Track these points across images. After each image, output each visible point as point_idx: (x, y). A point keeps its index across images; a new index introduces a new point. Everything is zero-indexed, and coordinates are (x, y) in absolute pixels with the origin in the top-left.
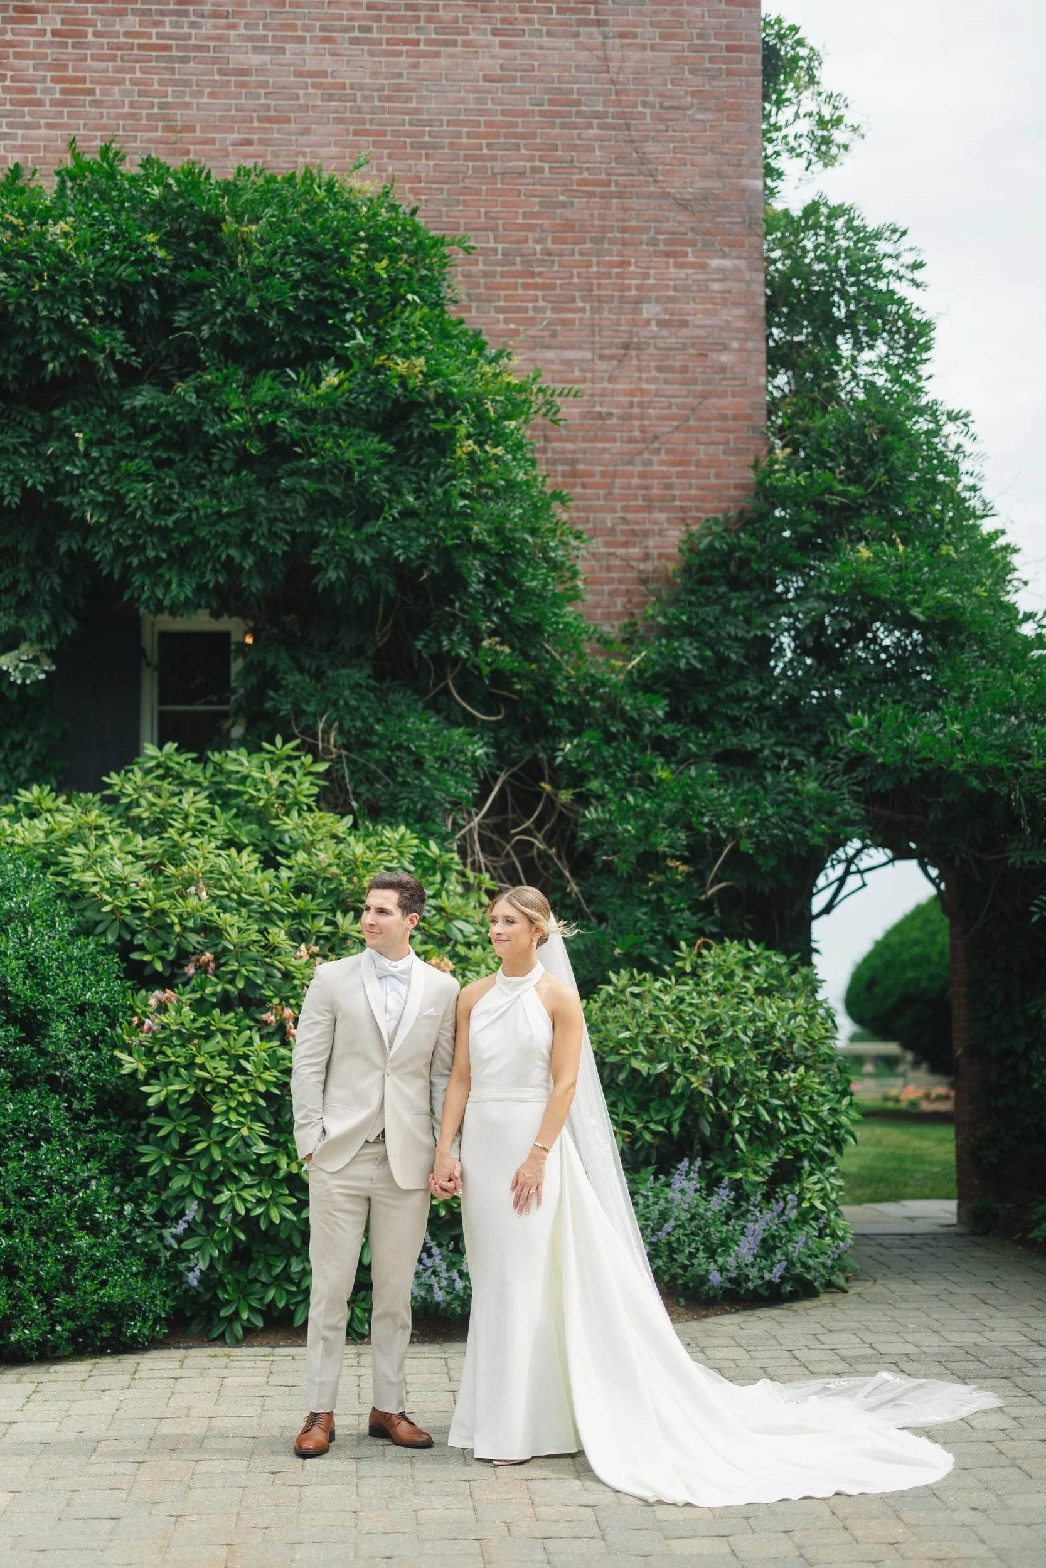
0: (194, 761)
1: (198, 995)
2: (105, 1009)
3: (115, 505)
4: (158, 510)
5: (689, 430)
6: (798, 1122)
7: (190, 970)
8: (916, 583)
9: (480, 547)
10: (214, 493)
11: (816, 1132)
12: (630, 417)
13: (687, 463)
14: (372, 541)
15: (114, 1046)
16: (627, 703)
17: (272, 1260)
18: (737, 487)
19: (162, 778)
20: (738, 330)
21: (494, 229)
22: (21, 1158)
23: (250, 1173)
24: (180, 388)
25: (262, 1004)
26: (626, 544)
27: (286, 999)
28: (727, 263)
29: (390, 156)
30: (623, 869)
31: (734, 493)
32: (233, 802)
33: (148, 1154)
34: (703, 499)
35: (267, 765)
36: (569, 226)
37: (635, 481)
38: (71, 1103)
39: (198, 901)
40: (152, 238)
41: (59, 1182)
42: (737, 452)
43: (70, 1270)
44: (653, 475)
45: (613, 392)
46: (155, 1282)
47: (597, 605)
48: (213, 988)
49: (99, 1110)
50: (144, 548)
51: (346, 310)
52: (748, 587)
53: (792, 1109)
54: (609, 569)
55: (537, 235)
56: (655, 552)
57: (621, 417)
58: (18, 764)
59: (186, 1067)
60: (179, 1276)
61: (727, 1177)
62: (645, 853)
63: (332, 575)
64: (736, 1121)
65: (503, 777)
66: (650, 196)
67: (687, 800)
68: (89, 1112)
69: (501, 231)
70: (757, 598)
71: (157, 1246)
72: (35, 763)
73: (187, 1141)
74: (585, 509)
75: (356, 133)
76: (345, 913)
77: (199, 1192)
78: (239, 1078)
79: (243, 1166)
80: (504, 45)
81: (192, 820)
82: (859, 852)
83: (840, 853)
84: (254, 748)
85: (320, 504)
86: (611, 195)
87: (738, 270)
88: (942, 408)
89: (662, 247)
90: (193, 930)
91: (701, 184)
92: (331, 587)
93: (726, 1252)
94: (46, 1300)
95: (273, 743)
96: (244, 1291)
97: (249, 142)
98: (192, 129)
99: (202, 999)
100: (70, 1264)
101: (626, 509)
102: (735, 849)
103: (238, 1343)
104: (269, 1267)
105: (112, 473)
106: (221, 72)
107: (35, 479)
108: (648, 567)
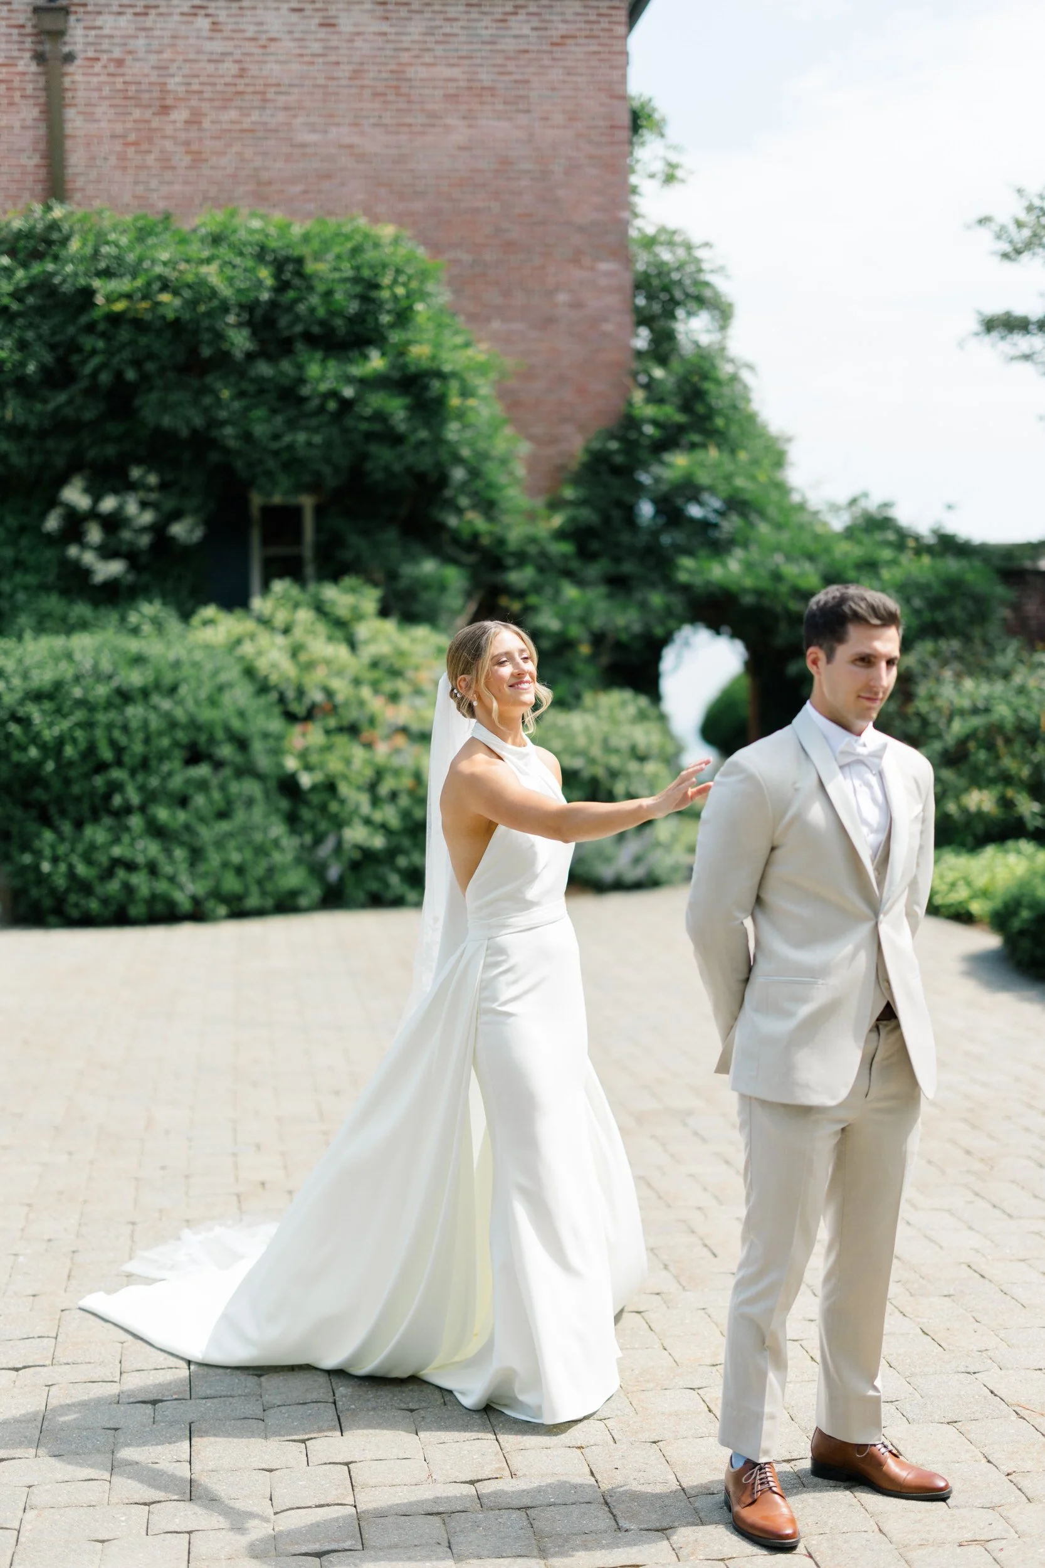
9: (462, 462)
16: (551, 548)
18: (614, 410)
20: (614, 308)
21: (463, 245)
26: (549, 446)
28: (609, 267)
29: (398, 200)
31: (612, 415)
34: (595, 418)
35: (343, 593)
36: (510, 244)
42: (613, 387)
44: (565, 404)
45: (538, 350)
48: (333, 723)
56: (565, 452)
57: (545, 367)
66: (560, 223)
75: (377, 185)
84: (335, 582)
87: (614, 271)
88: (739, 360)
89: (568, 256)
91: (593, 215)
92: (376, 483)
93: (614, 861)
95: (346, 579)
97: (308, 192)
98: (270, 184)
99: (327, 729)
102: (616, 639)
106: (290, 146)
107: (198, 421)
108: (561, 461)
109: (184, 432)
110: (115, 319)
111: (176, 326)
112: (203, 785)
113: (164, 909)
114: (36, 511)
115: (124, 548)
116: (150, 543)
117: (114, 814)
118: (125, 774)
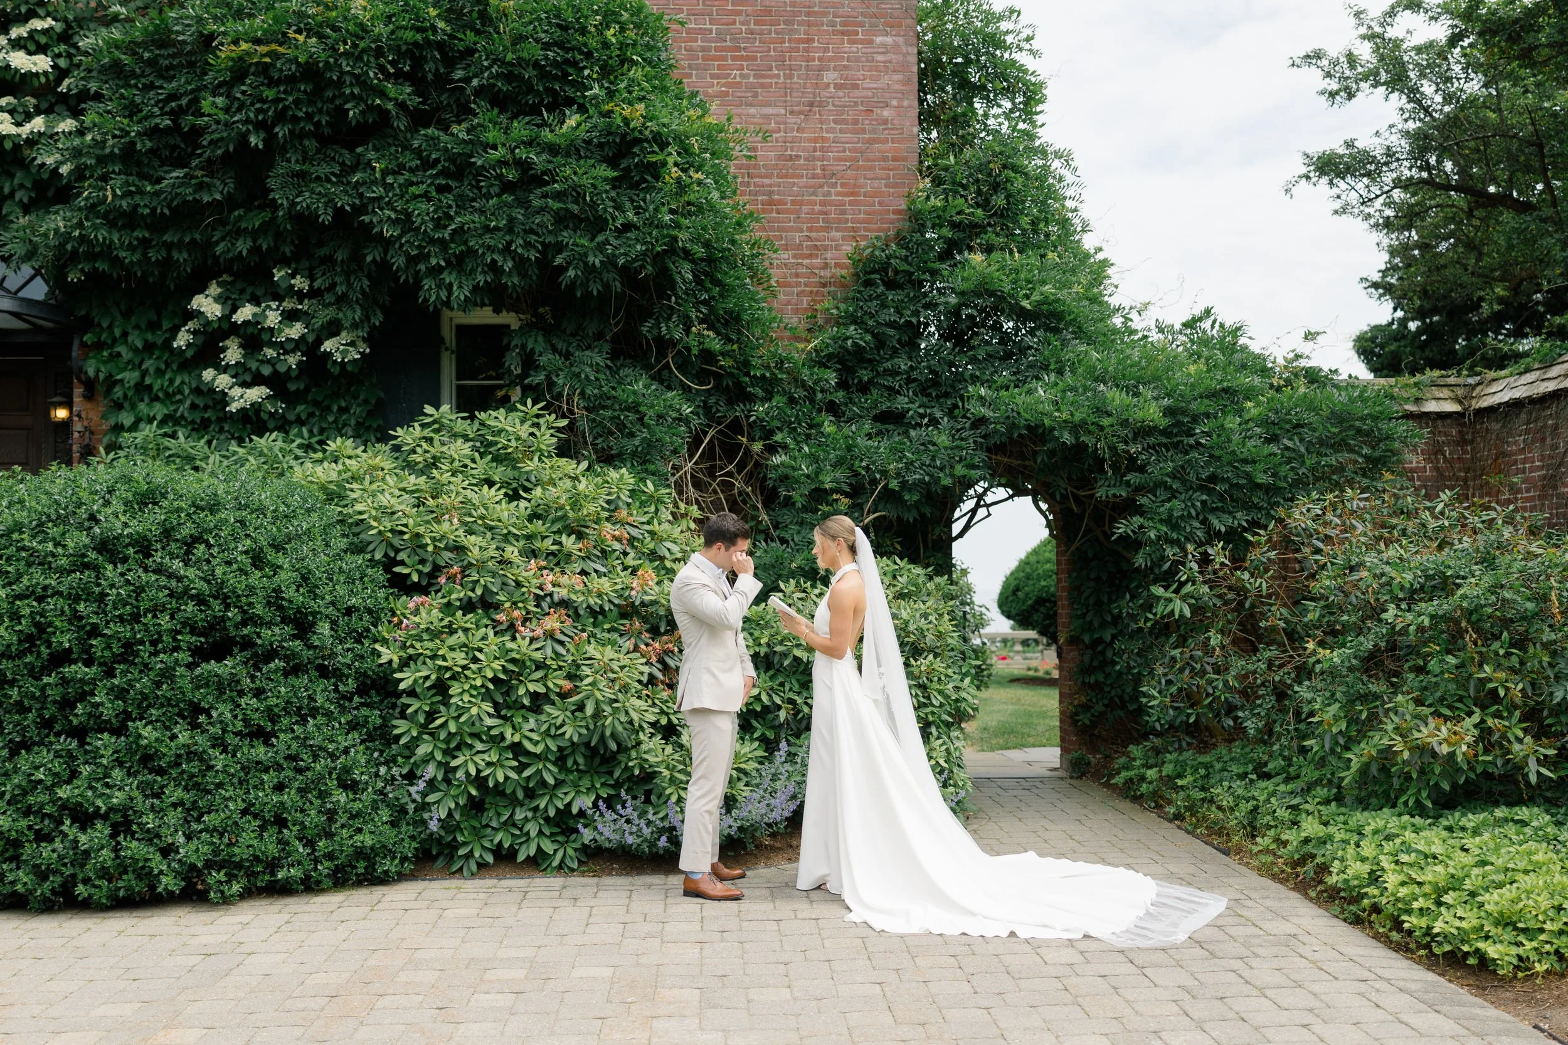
0: (463, 418)
1: (445, 600)
2: (370, 612)
3: (405, 221)
4: (439, 225)
5: (858, 168)
6: (929, 698)
7: (442, 580)
8: (1029, 282)
9: (686, 252)
10: (482, 212)
11: (941, 705)
12: (815, 159)
13: (857, 194)
14: (601, 248)
15: (375, 641)
16: (806, 374)
17: (500, 810)
18: (895, 212)
19: (437, 431)
20: (896, 91)
22: (293, 731)
23: (482, 741)
24: (455, 129)
25: (497, 607)
26: (810, 256)
27: (515, 603)
28: (889, 40)
30: (799, 501)
31: (892, 216)
32: (492, 449)
33: (401, 726)
34: (868, 221)
35: (517, 421)
37: (817, 208)
38: (336, 686)
39: (450, 528)
40: (433, 12)
41: (325, 750)
42: (895, 185)
43: (331, 820)
44: (831, 203)
45: (801, 140)
46: (404, 828)
47: (788, 303)
48: (458, 594)
49: (361, 691)
50: (428, 256)
51: (585, 67)
52: (901, 287)
53: (923, 687)
54: (797, 275)
55: (742, 18)
56: (832, 262)
57: (806, 159)
59: (430, 658)
60: (424, 823)
62: (817, 490)
63: (571, 273)
65: (711, 433)
67: (849, 449)
68: (353, 694)
69: (715, 16)
70: (908, 295)
71: (406, 799)
72: (358, 424)
73: (431, 716)
74: (779, 229)
76: (569, 535)
77: (439, 756)
78: (474, 667)
79: (476, 736)
81: (456, 464)
82: (986, 490)
83: (971, 492)
84: (511, 409)
85: (563, 220)
87: (896, 45)
88: (1049, 150)
89: (838, 27)
90: (446, 548)
92: (573, 284)
94: (310, 843)
95: (525, 405)
96: (478, 835)
99: (449, 604)
100: (331, 815)
101: (810, 229)
102: (885, 487)
103: (473, 875)
104: (499, 815)
105: (402, 196)
107: (344, 201)
108: (826, 273)
109: (326, 217)
112: (226, 688)
113: (140, 887)
114: (166, 325)
115: (266, 371)
116: (300, 363)
117: (79, 734)
118: (92, 671)
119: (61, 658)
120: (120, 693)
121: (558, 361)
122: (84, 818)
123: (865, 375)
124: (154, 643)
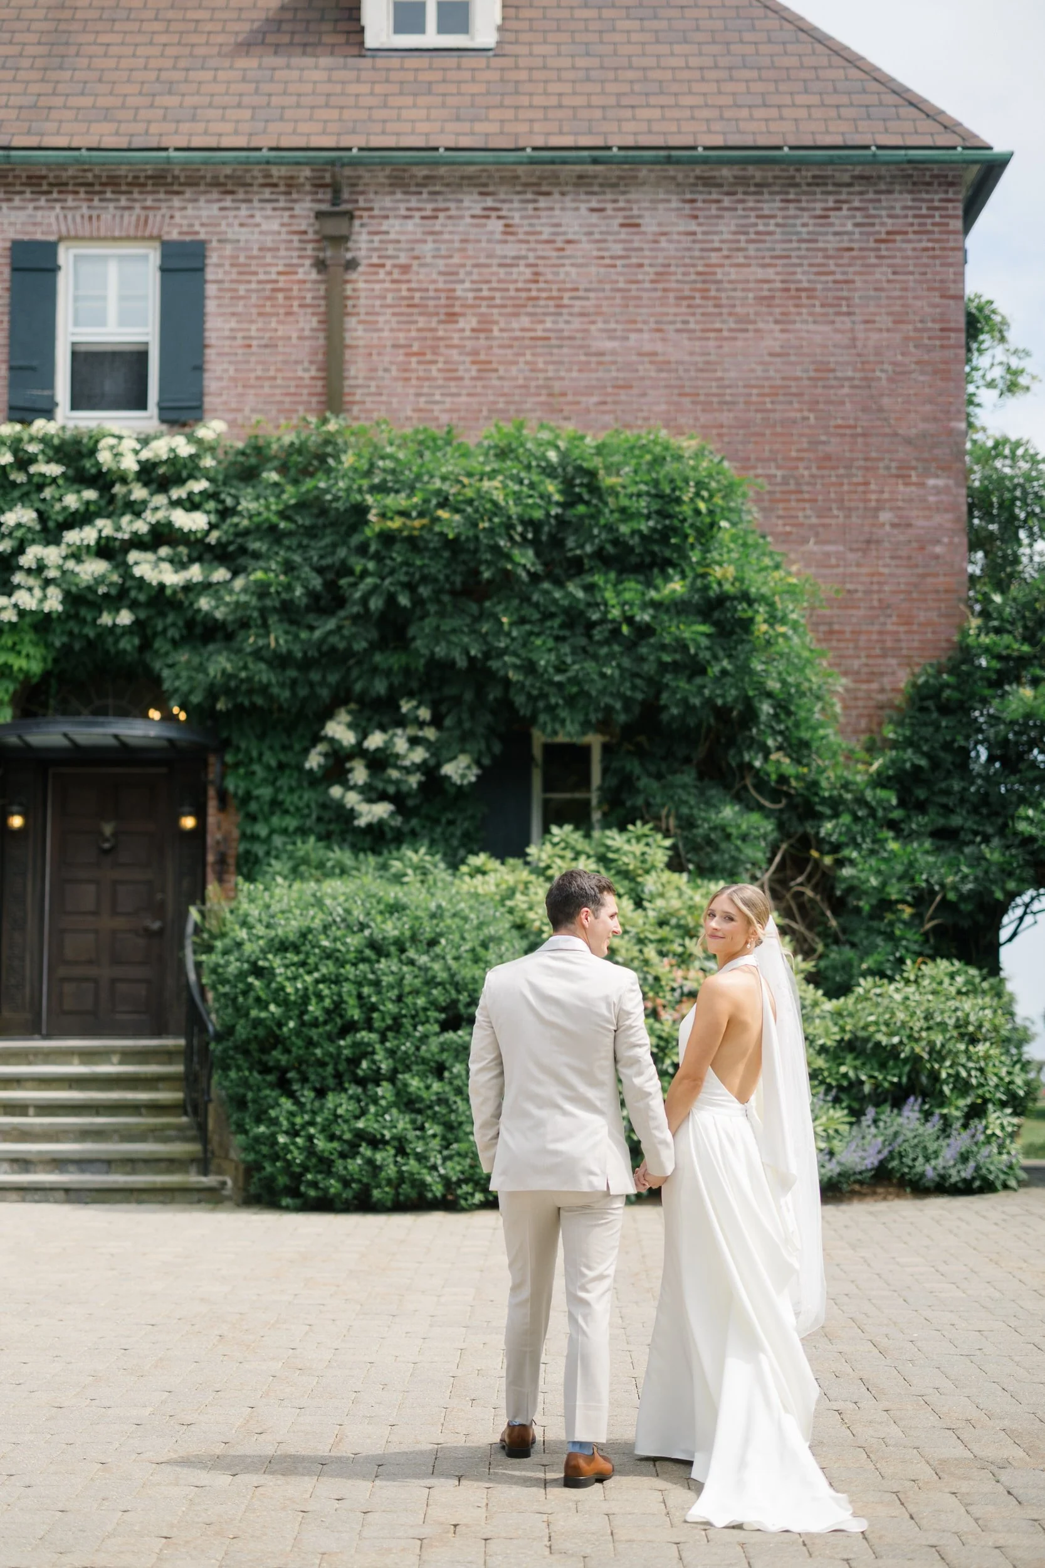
0: (583, 837)
3: (530, 668)
5: (913, 600)
9: (769, 695)
11: (997, 1086)
12: (871, 592)
13: (911, 624)
14: (700, 690)
16: (869, 795)
18: (947, 642)
19: (564, 849)
20: (948, 529)
21: (775, 460)
24: (571, 587)
26: (868, 681)
28: (940, 482)
29: (703, 411)
30: (866, 910)
31: (944, 645)
34: (923, 649)
35: (633, 841)
36: (828, 458)
37: (875, 637)
40: (550, 487)
42: (947, 616)
44: (888, 633)
45: (858, 575)
52: (953, 713)
53: (981, 1070)
54: (856, 699)
55: (805, 464)
56: (888, 687)
57: (865, 592)
58: (452, 835)
61: (937, 1111)
62: (883, 899)
63: (674, 711)
64: (944, 1075)
65: (784, 846)
66: (886, 435)
67: (911, 864)
69: (780, 462)
75: (680, 395)
80: (783, 331)
82: (1033, 899)
83: (1019, 900)
84: (622, 829)
86: (858, 435)
87: (947, 487)
89: (894, 471)
91: (922, 426)
92: (673, 719)
93: (937, 1157)
95: (635, 826)
97: (605, 403)
98: (564, 394)
101: (868, 657)
102: (944, 898)
105: (524, 645)
106: (587, 354)
107: (476, 651)
108: (882, 697)
109: (462, 663)
110: (388, 538)
111: (453, 545)
113: (414, 1194)
114: (297, 747)
115: (391, 790)
116: (420, 783)
117: (361, 1082)
118: (374, 1037)
119: (349, 1028)
120: (392, 1053)
121: (655, 785)
122: (376, 1142)
123: (921, 794)
124: (413, 1017)
